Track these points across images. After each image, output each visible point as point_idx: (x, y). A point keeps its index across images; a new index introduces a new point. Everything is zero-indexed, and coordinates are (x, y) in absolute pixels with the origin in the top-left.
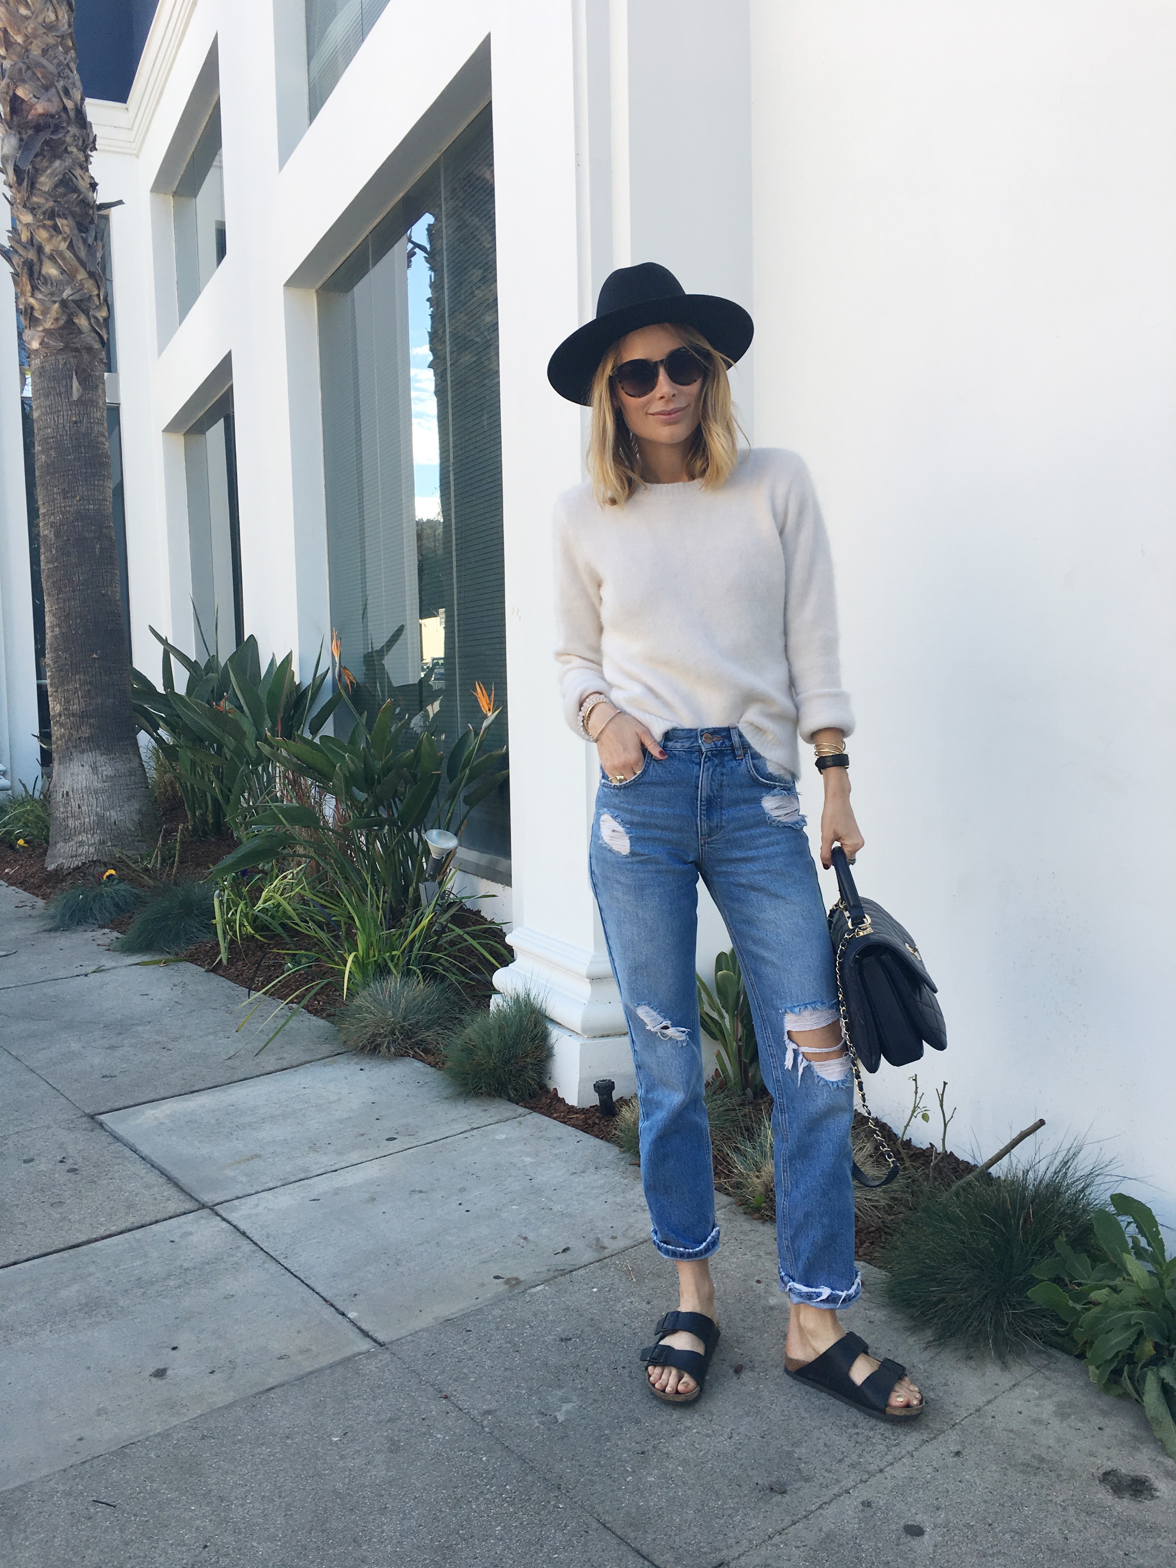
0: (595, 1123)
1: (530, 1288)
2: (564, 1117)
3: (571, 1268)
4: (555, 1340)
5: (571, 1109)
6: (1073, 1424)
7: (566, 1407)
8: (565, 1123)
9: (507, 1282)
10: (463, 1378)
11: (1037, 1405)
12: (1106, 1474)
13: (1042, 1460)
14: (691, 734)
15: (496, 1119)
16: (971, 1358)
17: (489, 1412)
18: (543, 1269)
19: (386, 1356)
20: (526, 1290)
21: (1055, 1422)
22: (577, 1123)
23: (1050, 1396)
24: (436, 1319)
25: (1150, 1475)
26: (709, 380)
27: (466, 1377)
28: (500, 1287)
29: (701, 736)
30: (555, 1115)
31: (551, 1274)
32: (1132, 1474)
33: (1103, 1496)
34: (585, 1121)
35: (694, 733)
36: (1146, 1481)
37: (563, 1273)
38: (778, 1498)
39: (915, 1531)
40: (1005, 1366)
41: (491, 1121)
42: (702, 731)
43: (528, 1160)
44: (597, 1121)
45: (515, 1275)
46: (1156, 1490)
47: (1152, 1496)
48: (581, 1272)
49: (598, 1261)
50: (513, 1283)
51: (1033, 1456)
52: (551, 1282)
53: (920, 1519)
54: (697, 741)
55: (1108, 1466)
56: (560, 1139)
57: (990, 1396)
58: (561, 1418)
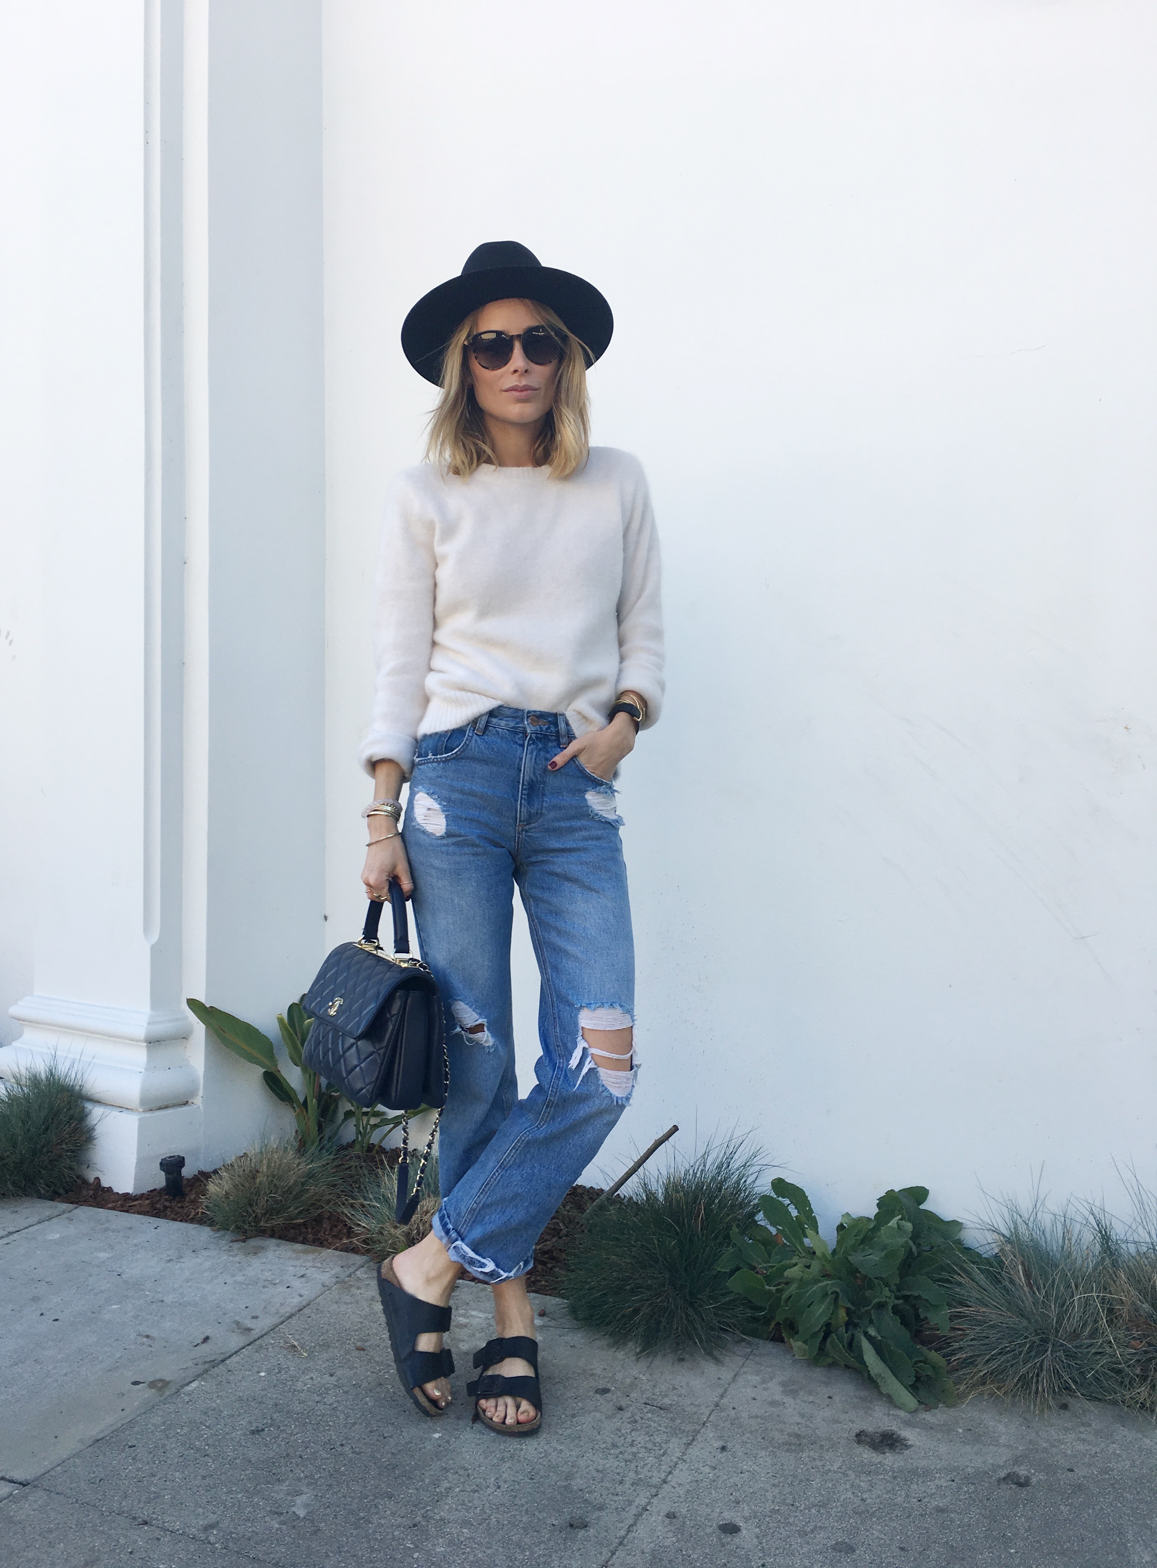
0: (166, 1207)
1: (182, 1387)
2: (122, 1206)
3: (222, 1357)
4: (245, 1435)
5: (126, 1197)
6: (805, 1399)
7: (299, 1500)
8: (127, 1211)
9: (152, 1385)
10: (155, 1498)
11: (765, 1389)
12: (858, 1435)
13: (798, 1436)
14: (517, 714)
15: (35, 1220)
16: (682, 1360)
17: (212, 1526)
18: (190, 1364)
19: (38, 1497)
20: (178, 1390)
21: (788, 1400)
22: (142, 1209)
23: (771, 1379)
24: (81, 1441)
25: (893, 1428)
26: (565, 364)
27: (158, 1496)
28: (145, 1394)
29: (528, 717)
30: (110, 1205)
31: (201, 1368)
32: (879, 1430)
33: (867, 1455)
34: (152, 1205)
35: (520, 714)
36: (893, 1434)
37: (214, 1364)
38: (582, 1533)
39: (731, 1529)
40: (717, 1360)
41: (30, 1221)
42: (529, 712)
43: (103, 1255)
44: (167, 1204)
45: (158, 1377)
46: (905, 1440)
47: (906, 1446)
48: (235, 1359)
49: (249, 1345)
50: (160, 1385)
51: (789, 1435)
52: (205, 1375)
53: (729, 1516)
54: (523, 721)
55: (857, 1427)
56: (130, 1228)
57: (721, 1391)
58: (302, 1513)
